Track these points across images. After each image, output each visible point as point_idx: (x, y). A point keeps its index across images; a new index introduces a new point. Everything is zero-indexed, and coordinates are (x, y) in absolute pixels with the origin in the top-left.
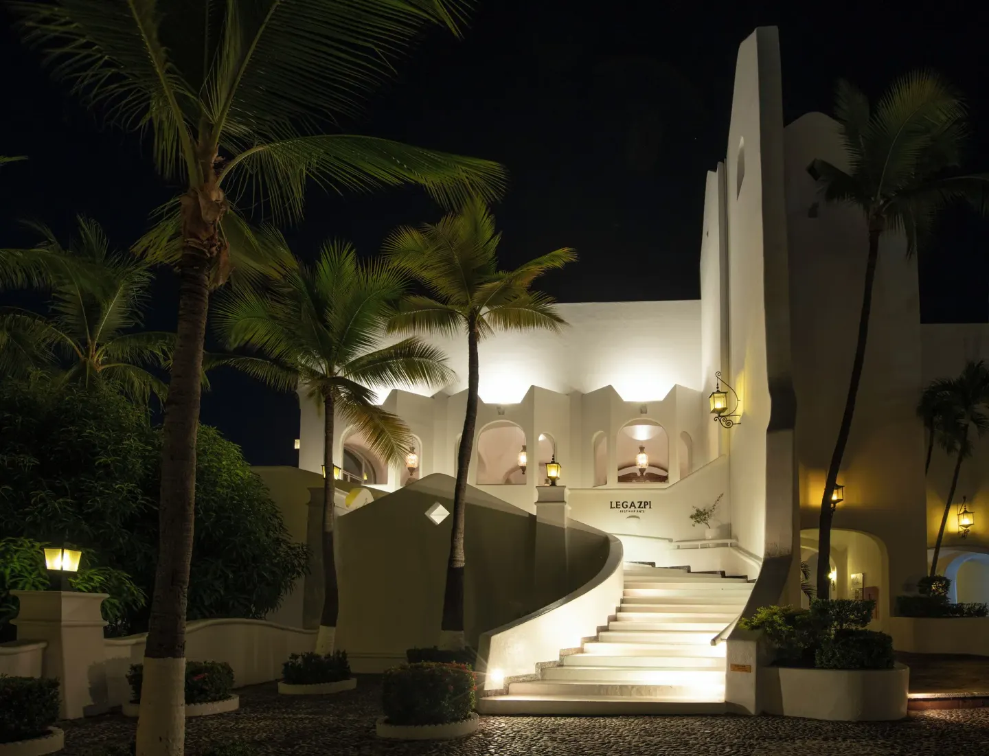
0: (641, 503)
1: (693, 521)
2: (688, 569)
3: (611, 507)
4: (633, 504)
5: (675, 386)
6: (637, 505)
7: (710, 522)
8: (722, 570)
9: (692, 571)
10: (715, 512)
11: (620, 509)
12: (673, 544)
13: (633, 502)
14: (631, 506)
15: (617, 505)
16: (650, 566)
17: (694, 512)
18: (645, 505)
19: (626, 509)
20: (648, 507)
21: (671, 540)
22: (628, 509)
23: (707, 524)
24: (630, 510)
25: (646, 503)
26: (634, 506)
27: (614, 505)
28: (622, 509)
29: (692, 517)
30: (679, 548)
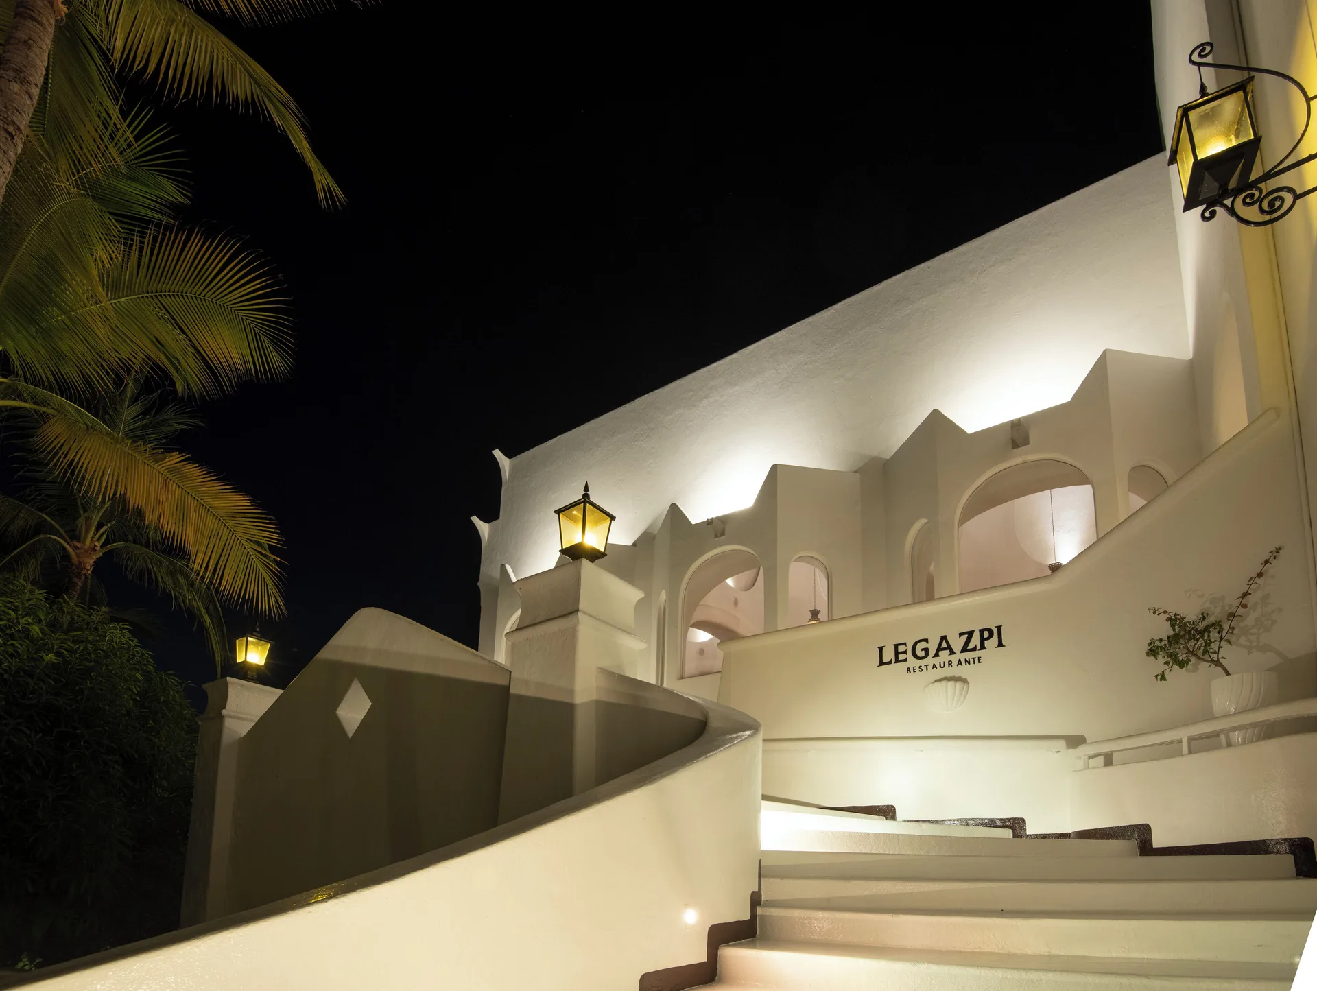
0: (970, 634)
1: (1159, 664)
2: (1140, 838)
3: (882, 663)
4: (944, 644)
5: (1105, 353)
6: (957, 644)
7: (1228, 653)
8: (1297, 834)
9: (1156, 844)
10: (1251, 618)
11: (904, 666)
12: (1084, 751)
13: (944, 638)
14: (939, 649)
15: (897, 653)
16: (1008, 833)
17: (1164, 630)
18: (982, 640)
19: (922, 662)
20: (991, 644)
21: (1075, 741)
22: (930, 660)
23: (1218, 663)
24: (937, 661)
25: (986, 634)
26: (949, 648)
27: (889, 655)
28: (912, 662)
29: (1153, 652)
30: (1108, 760)
